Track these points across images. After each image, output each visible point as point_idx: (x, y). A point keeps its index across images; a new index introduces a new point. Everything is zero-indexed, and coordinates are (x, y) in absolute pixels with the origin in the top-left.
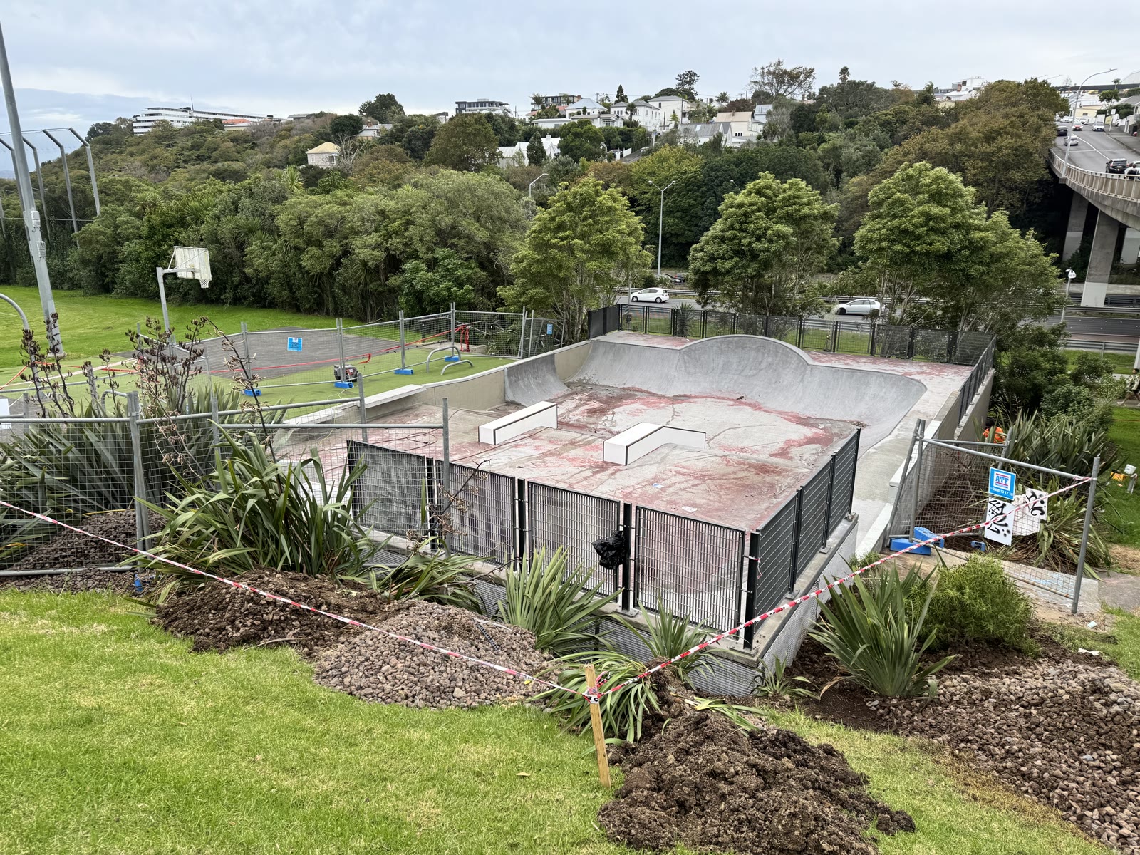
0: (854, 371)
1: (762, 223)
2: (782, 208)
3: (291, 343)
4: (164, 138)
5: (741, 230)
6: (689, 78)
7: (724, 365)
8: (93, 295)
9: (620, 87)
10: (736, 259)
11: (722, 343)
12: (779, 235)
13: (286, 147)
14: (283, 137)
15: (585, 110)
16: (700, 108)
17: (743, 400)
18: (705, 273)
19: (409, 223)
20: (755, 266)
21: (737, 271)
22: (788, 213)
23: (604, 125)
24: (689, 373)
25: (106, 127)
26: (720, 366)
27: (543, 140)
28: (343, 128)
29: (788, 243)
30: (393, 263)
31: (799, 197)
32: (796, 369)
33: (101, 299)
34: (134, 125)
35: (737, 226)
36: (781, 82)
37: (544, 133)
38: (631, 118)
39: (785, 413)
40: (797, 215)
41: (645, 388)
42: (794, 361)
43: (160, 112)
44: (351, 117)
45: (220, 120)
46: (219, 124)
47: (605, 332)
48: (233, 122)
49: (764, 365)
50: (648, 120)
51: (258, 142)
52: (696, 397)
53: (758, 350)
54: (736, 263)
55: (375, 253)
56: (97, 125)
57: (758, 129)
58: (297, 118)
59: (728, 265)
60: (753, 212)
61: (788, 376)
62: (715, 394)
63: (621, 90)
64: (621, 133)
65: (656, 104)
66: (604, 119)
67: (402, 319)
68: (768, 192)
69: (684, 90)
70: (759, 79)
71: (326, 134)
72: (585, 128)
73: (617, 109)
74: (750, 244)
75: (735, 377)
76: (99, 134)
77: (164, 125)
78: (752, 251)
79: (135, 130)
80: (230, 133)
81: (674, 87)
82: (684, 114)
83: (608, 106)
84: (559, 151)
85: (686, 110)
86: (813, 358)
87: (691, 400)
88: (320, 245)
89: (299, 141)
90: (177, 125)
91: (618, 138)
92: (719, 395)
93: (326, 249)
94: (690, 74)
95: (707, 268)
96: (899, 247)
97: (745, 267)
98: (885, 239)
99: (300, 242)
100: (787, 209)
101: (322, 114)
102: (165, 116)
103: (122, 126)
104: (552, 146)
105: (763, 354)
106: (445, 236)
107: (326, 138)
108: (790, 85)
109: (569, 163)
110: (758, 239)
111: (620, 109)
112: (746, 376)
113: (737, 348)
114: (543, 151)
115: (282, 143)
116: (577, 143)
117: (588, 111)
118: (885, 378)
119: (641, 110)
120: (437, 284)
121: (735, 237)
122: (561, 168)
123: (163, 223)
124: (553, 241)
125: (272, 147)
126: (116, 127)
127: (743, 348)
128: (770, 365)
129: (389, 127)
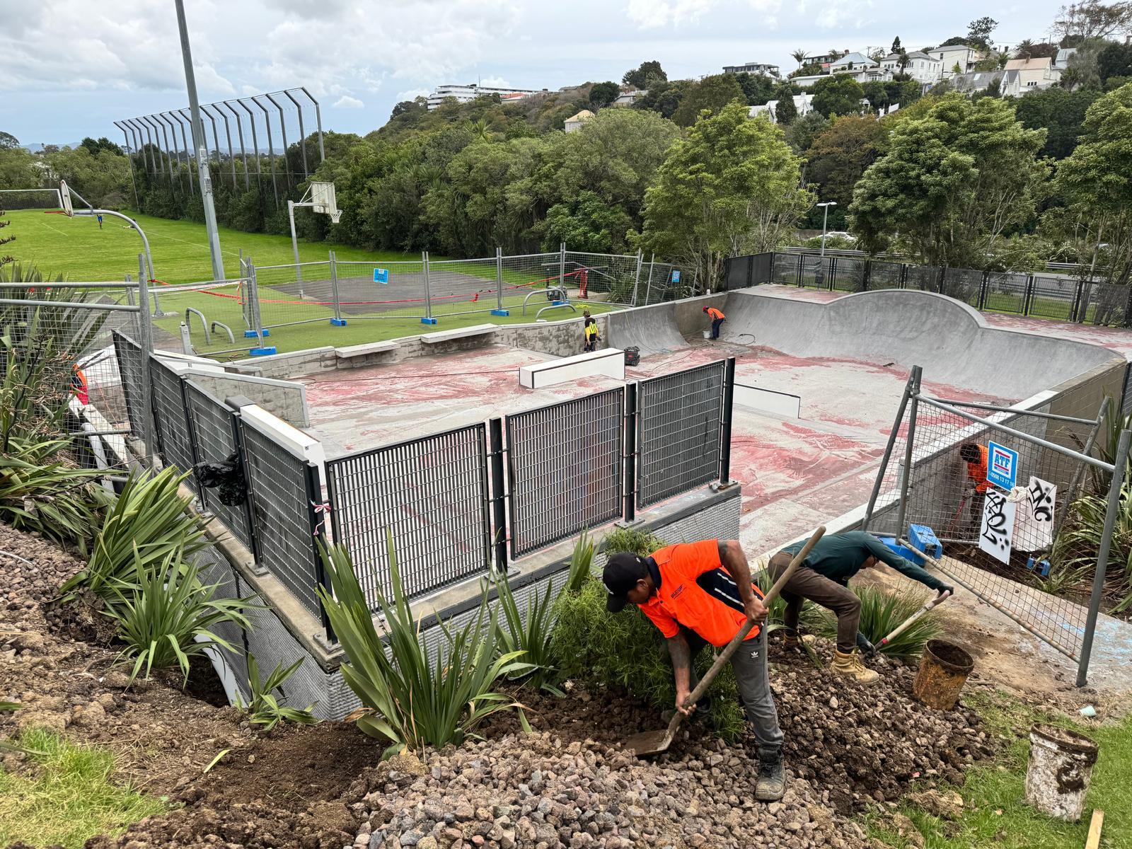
0: (1037, 338)
1: (937, 151)
2: (965, 134)
3: (377, 274)
4: (450, 113)
5: (910, 160)
6: (985, 25)
7: (879, 324)
8: (314, 241)
9: (897, 39)
10: (901, 196)
11: (879, 298)
12: (956, 166)
13: (548, 117)
14: (547, 107)
15: (850, 66)
16: (991, 58)
17: (892, 368)
18: (864, 213)
19: (560, 165)
20: (922, 203)
21: (900, 211)
22: (971, 141)
23: (869, 80)
24: (833, 332)
25: (407, 105)
26: (874, 325)
27: (795, 98)
28: (602, 95)
29: (966, 177)
30: (541, 207)
31: (988, 120)
32: (964, 333)
33: (318, 245)
34: (429, 102)
35: (906, 156)
36: (1095, 22)
37: (798, 91)
38: (902, 71)
39: (936, 385)
40: (983, 144)
41: (776, 348)
42: (963, 324)
43: (450, 89)
44: (609, 85)
45: (498, 95)
46: (496, 98)
47: (749, 285)
48: (511, 96)
49: (928, 326)
50: (923, 73)
51: (528, 114)
52: (828, 360)
53: (922, 308)
54: (901, 202)
55: (524, 197)
56: (401, 104)
57: (1057, 77)
58: (566, 90)
59: (890, 203)
60: (929, 138)
61: (955, 340)
62: (858, 358)
63: (897, 42)
64: (888, 87)
65: (937, 56)
66: (870, 74)
67: (499, 257)
68: (952, 114)
69: (977, 41)
70: (1067, 19)
71: (585, 103)
72: (843, 82)
73: (887, 63)
74: (918, 176)
75: (890, 340)
76: (401, 112)
77: (450, 101)
78: (920, 185)
79: (429, 107)
80: (504, 106)
81: (964, 36)
82: (969, 65)
83: (878, 60)
84: (812, 108)
85: (973, 60)
86: (989, 321)
87: (825, 364)
88: (484, 192)
89: (560, 111)
90: (462, 101)
91: (884, 93)
92: (864, 359)
93: (488, 196)
94: (987, 21)
95: (866, 208)
96: (1112, 177)
97: (911, 205)
98: (1095, 167)
99: (465, 189)
100: (972, 135)
101: (588, 84)
102: (455, 93)
103: (421, 104)
104: (805, 103)
105: (929, 313)
106: (592, 179)
107: (583, 106)
108: (1107, 24)
109: (818, 120)
110: (929, 171)
111: (891, 63)
112: (904, 340)
113: (897, 305)
114: (794, 109)
115: (545, 114)
116: (832, 98)
117: (854, 66)
118: (1078, 349)
119: (917, 63)
120: (575, 228)
121: (902, 169)
122: (808, 125)
123: (363, 173)
124: (681, 176)
125: (537, 118)
126: (416, 105)
127: (905, 305)
128: (935, 327)
129: (645, 93)
